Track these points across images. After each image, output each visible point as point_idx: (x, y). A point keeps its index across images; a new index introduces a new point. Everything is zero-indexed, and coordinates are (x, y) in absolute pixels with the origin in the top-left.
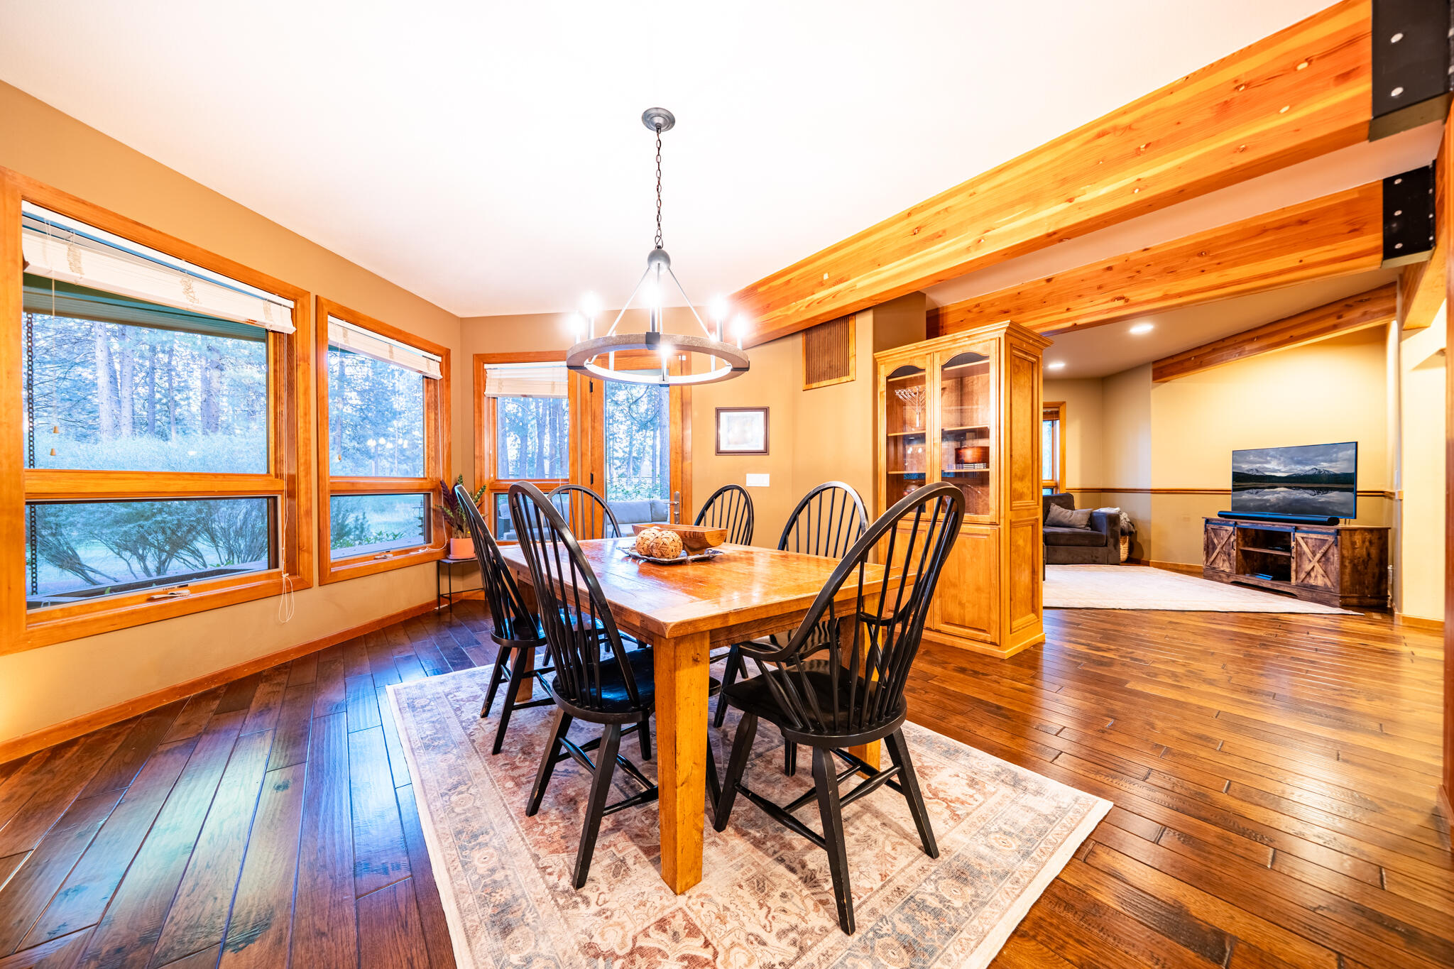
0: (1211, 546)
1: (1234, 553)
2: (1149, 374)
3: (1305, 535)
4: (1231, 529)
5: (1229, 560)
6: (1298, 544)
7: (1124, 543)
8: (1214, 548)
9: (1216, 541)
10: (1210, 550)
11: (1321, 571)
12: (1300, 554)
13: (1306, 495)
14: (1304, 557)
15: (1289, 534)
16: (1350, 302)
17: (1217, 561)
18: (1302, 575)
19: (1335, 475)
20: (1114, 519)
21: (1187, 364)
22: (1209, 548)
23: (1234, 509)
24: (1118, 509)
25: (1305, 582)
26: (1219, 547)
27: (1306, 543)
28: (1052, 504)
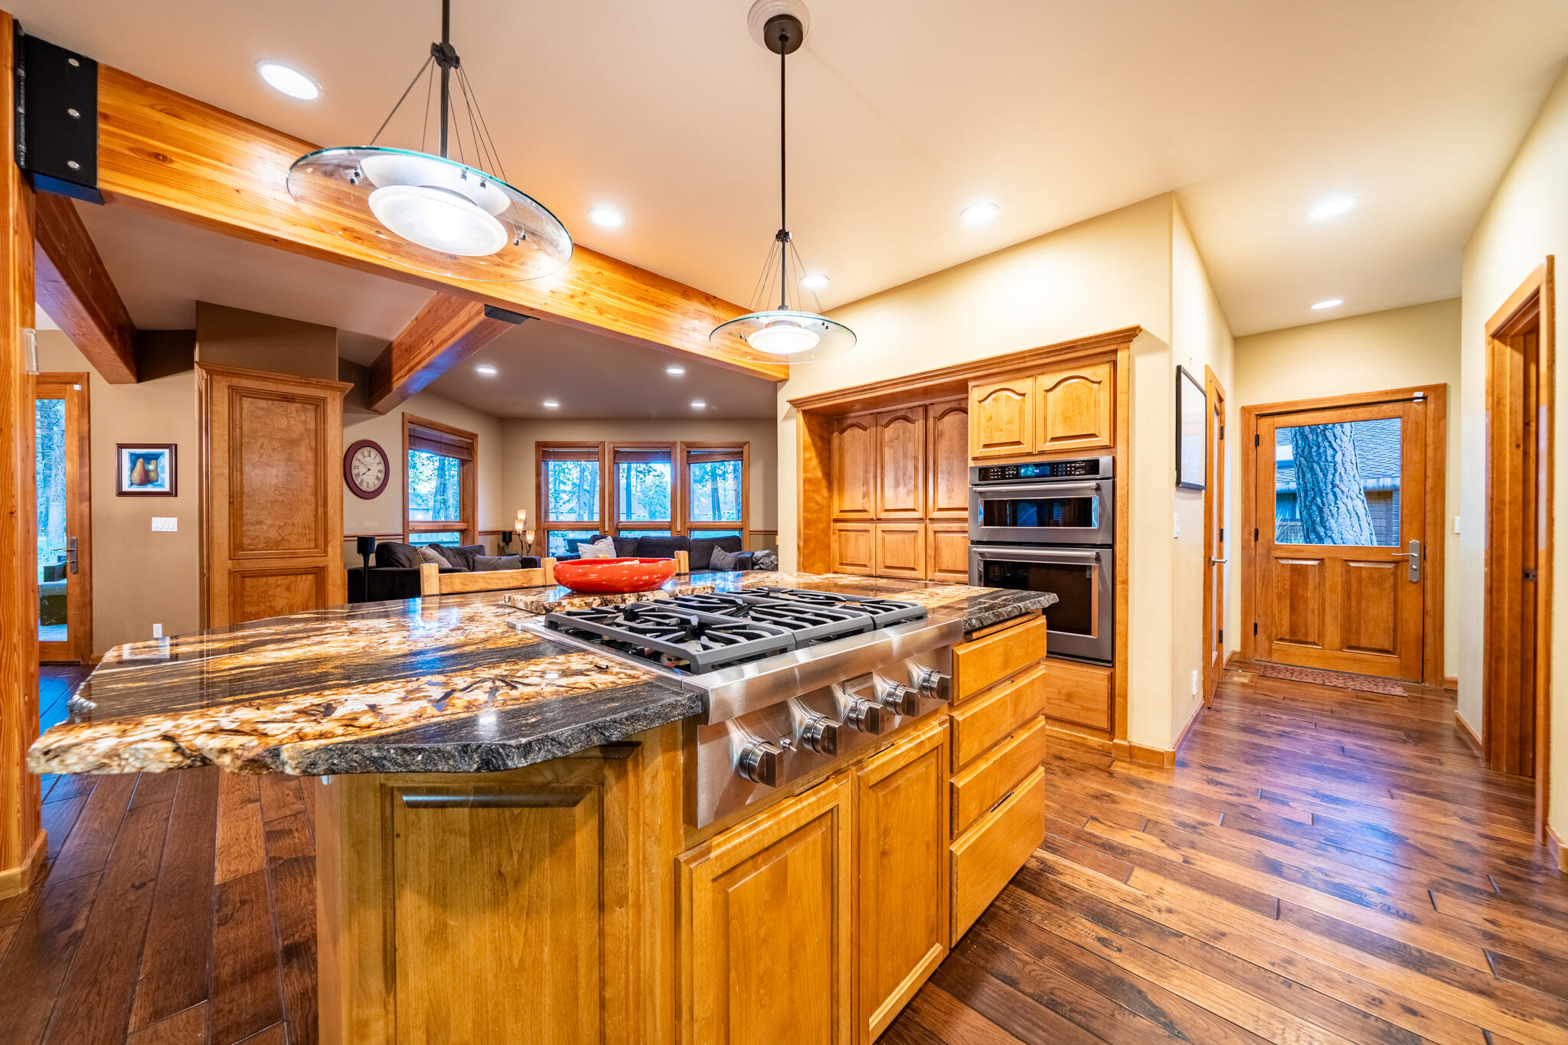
28: (716, 546)
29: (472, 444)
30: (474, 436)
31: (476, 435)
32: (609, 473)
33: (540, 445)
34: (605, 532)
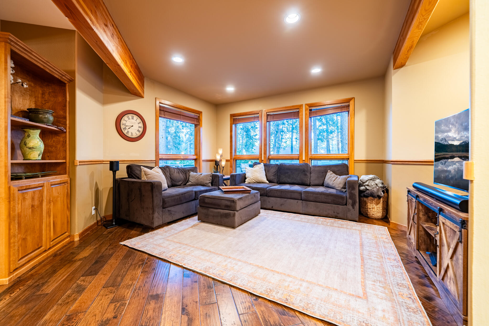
0: (409, 217)
1: (416, 227)
2: (392, 63)
3: (444, 220)
5: (415, 235)
6: (441, 230)
12: (442, 244)
14: (444, 249)
26: (412, 218)
27: (445, 232)
28: (329, 171)
29: (199, 117)
30: (200, 113)
31: (201, 112)
32: (264, 127)
33: (232, 116)
34: (262, 160)
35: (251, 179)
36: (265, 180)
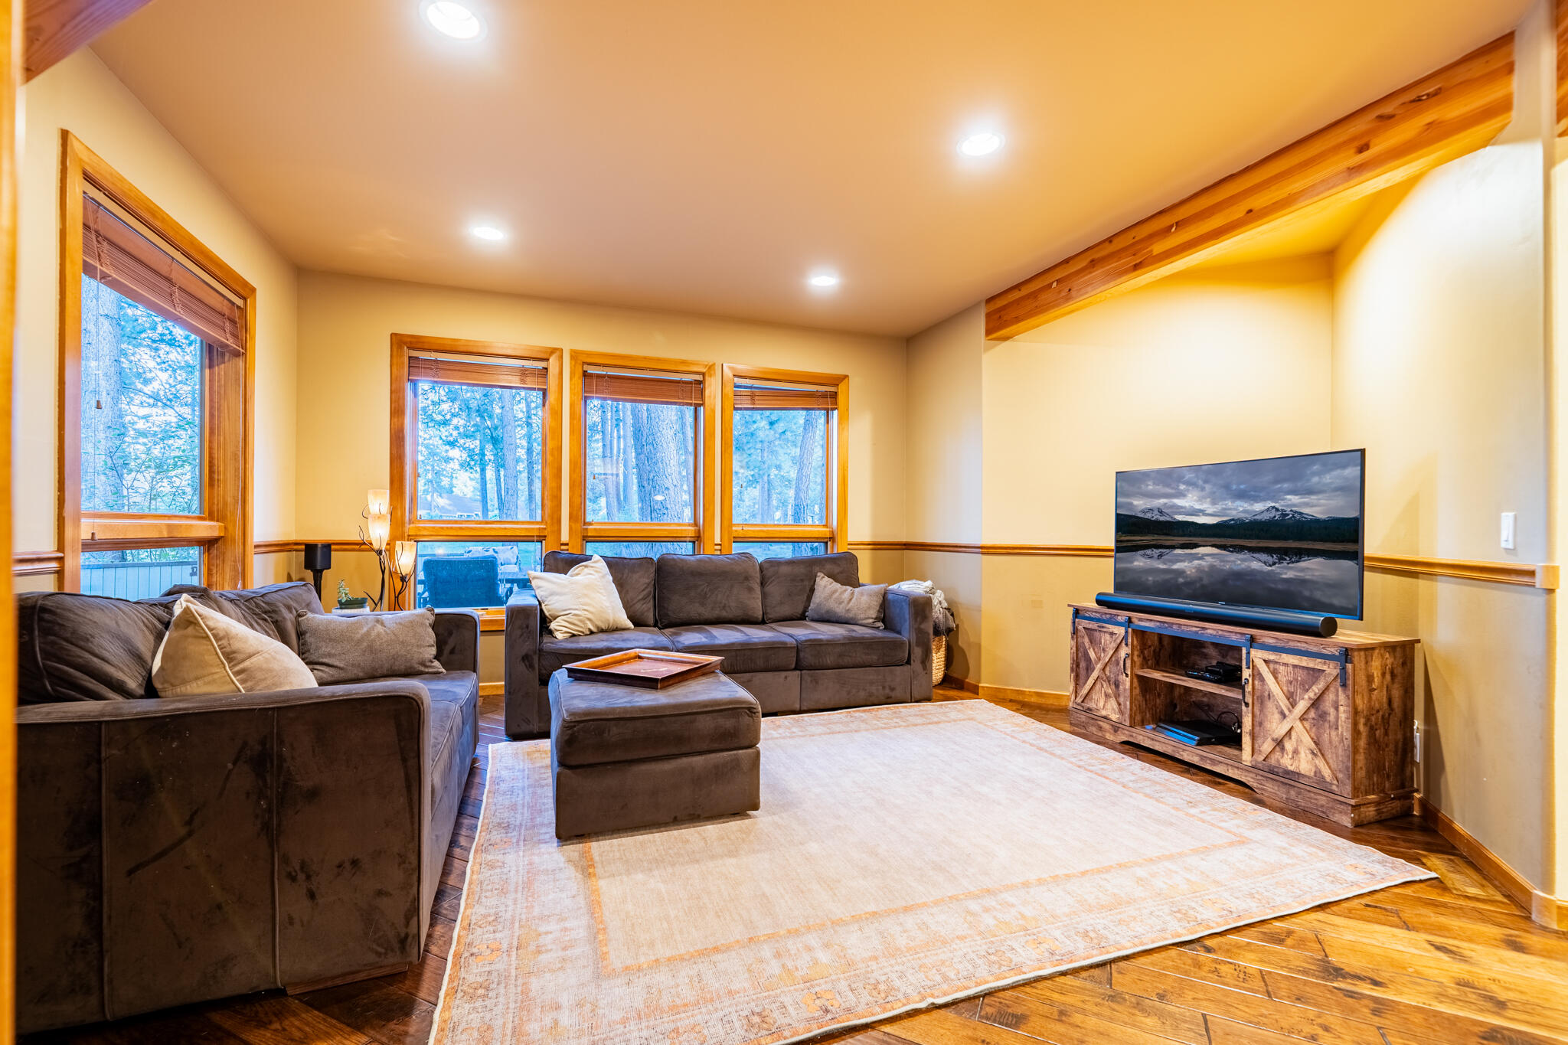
0: (1083, 664)
1: (1126, 682)
2: (980, 324)
3: (1272, 656)
4: (1120, 631)
5: (1117, 696)
6: (1257, 675)
7: (938, 650)
8: (1089, 669)
9: (1092, 655)
10: (1082, 672)
11: (1307, 741)
12: (1262, 698)
13: (1256, 564)
14: (1270, 706)
15: (1239, 649)
16: (1387, 109)
17: (1095, 696)
18: (1267, 746)
19: (1317, 521)
20: (921, 607)
21: (1044, 297)
22: (1080, 667)
23: (1119, 587)
24: (929, 584)
25: (1273, 761)
26: (1099, 666)
27: (1275, 674)
28: (819, 574)
30: (248, 288)
31: (255, 288)
34: (562, 544)
35: (581, 621)
36: (624, 620)
